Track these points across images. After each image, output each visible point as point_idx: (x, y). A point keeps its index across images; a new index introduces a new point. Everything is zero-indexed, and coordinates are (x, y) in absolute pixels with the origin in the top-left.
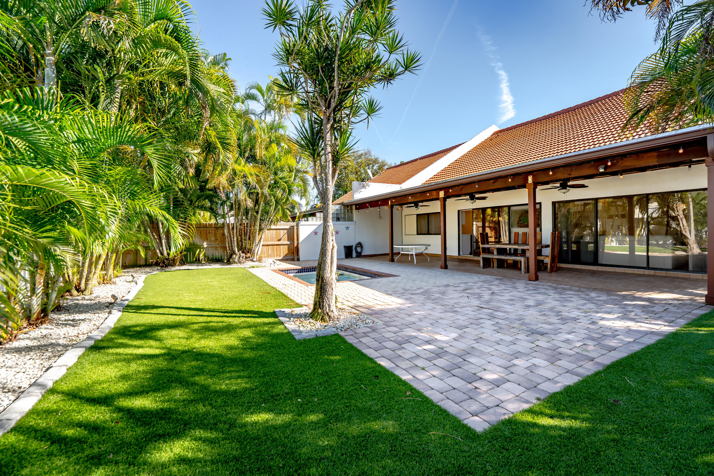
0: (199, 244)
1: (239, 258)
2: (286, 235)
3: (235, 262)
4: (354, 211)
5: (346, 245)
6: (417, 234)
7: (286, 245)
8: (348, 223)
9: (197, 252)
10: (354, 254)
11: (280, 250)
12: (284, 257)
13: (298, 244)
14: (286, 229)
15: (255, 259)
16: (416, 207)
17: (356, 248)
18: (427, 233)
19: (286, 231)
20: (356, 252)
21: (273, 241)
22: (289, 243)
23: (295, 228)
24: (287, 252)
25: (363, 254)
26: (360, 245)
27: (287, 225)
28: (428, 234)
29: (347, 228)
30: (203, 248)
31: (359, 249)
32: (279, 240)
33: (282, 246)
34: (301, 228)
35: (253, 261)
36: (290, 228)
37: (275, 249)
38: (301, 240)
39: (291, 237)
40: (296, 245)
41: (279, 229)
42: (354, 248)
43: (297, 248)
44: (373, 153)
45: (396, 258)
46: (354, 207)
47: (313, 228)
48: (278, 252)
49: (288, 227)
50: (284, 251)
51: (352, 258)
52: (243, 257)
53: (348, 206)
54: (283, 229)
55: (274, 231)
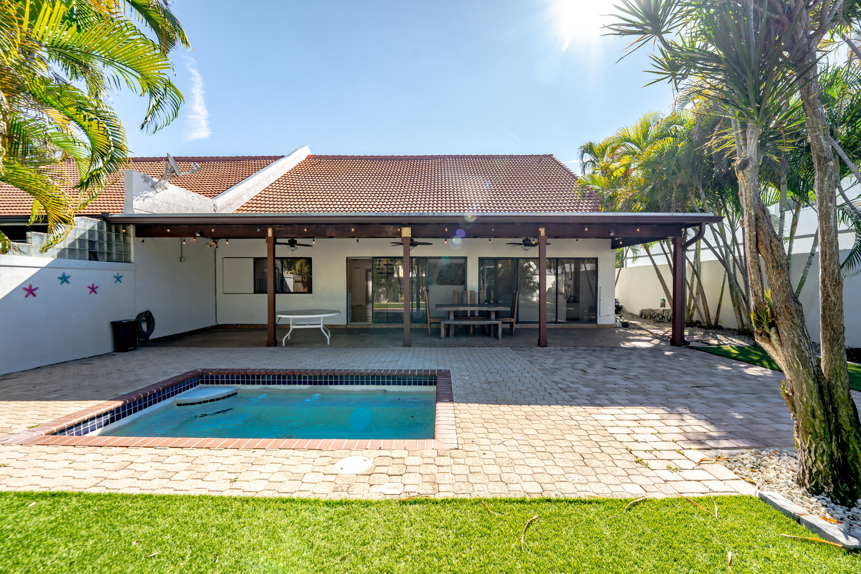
4: (132, 240)
5: (116, 319)
6: (255, 292)
16: (292, 246)
17: (137, 325)
26: (146, 316)
29: (118, 278)
31: (145, 327)
42: (132, 324)
46: (132, 230)
53: (117, 225)
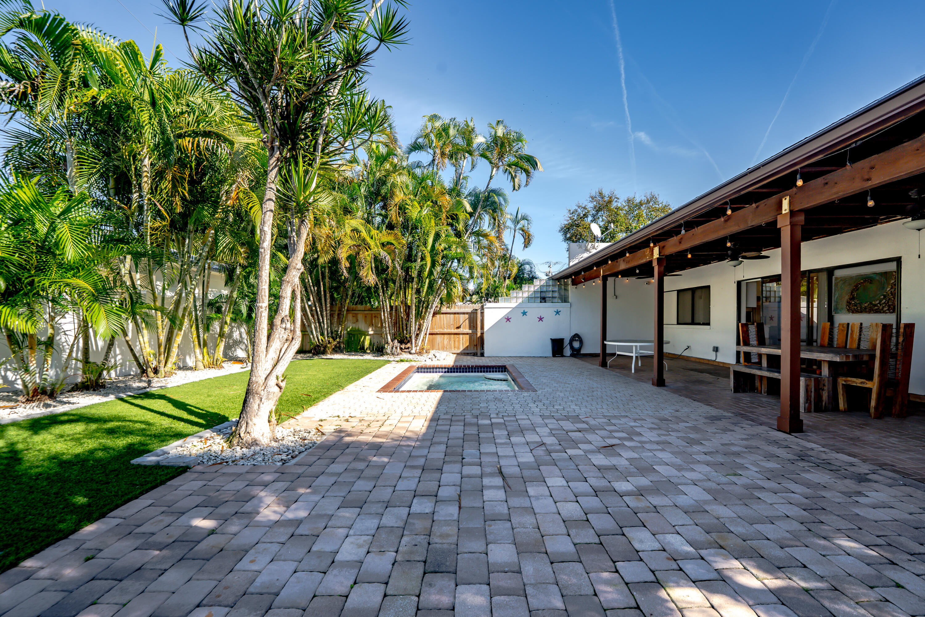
0: (363, 329)
1: (392, 348)
2: (467, 321)
3: (387, 354)
4: (571, 288)
5: (553, 338)
6: (678, 323)
7: (467, 334)
8: (560, 306)
9: (362, 340)
10: (567, 351)
11: (459, 341)
12: (464, 349)
13: (482, 334)
14: (467, 313)
15: (413, 351)
17: (571, 343)
18: (690, 321)
19: (467, 316)
20: (572, 347)
21: (450, 328)
22: (470, 331)
23: (479, 312)
24: (468, 344)
25: (583, 352)
26: (576, 337)
27: (469, 308)
28: (693, 323)
29: (558, 313)
30: (368, 335)
31: (576, 345)
32: (458, 328)
33: (461, 336)
34: (486, 311)
35: (410, 353)
36: (472, 312)
37: (452, 339)
38: (486, 328)
39: (473, 324)
40: (479, 334)
41: (458, 313)
42: (567, 342)
43: (481, 340)
44: (660, 199)
45: (609, 361)
46: (570, 281)
47: (504, 312)
48: (456, 343)
49: (469, 310)
50: (463, 342)
51: (562, 356)
52: (396, 348)
54: (464, 313)
55: (452, 316)
